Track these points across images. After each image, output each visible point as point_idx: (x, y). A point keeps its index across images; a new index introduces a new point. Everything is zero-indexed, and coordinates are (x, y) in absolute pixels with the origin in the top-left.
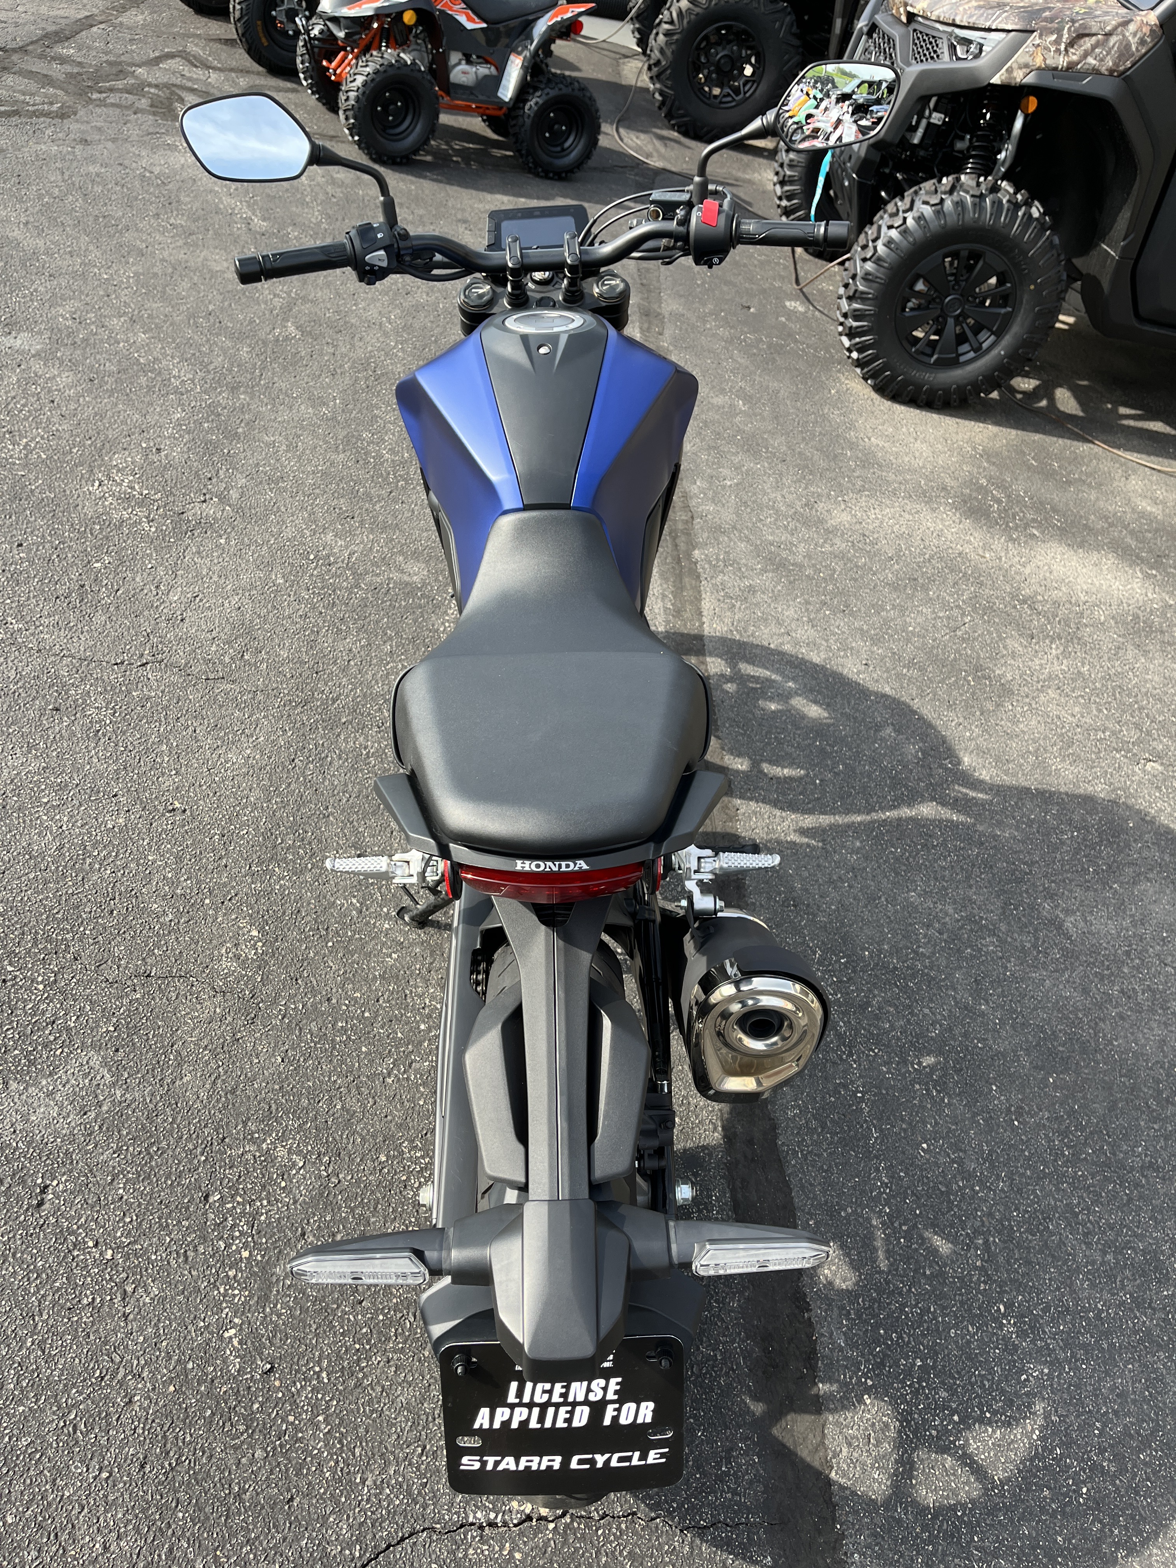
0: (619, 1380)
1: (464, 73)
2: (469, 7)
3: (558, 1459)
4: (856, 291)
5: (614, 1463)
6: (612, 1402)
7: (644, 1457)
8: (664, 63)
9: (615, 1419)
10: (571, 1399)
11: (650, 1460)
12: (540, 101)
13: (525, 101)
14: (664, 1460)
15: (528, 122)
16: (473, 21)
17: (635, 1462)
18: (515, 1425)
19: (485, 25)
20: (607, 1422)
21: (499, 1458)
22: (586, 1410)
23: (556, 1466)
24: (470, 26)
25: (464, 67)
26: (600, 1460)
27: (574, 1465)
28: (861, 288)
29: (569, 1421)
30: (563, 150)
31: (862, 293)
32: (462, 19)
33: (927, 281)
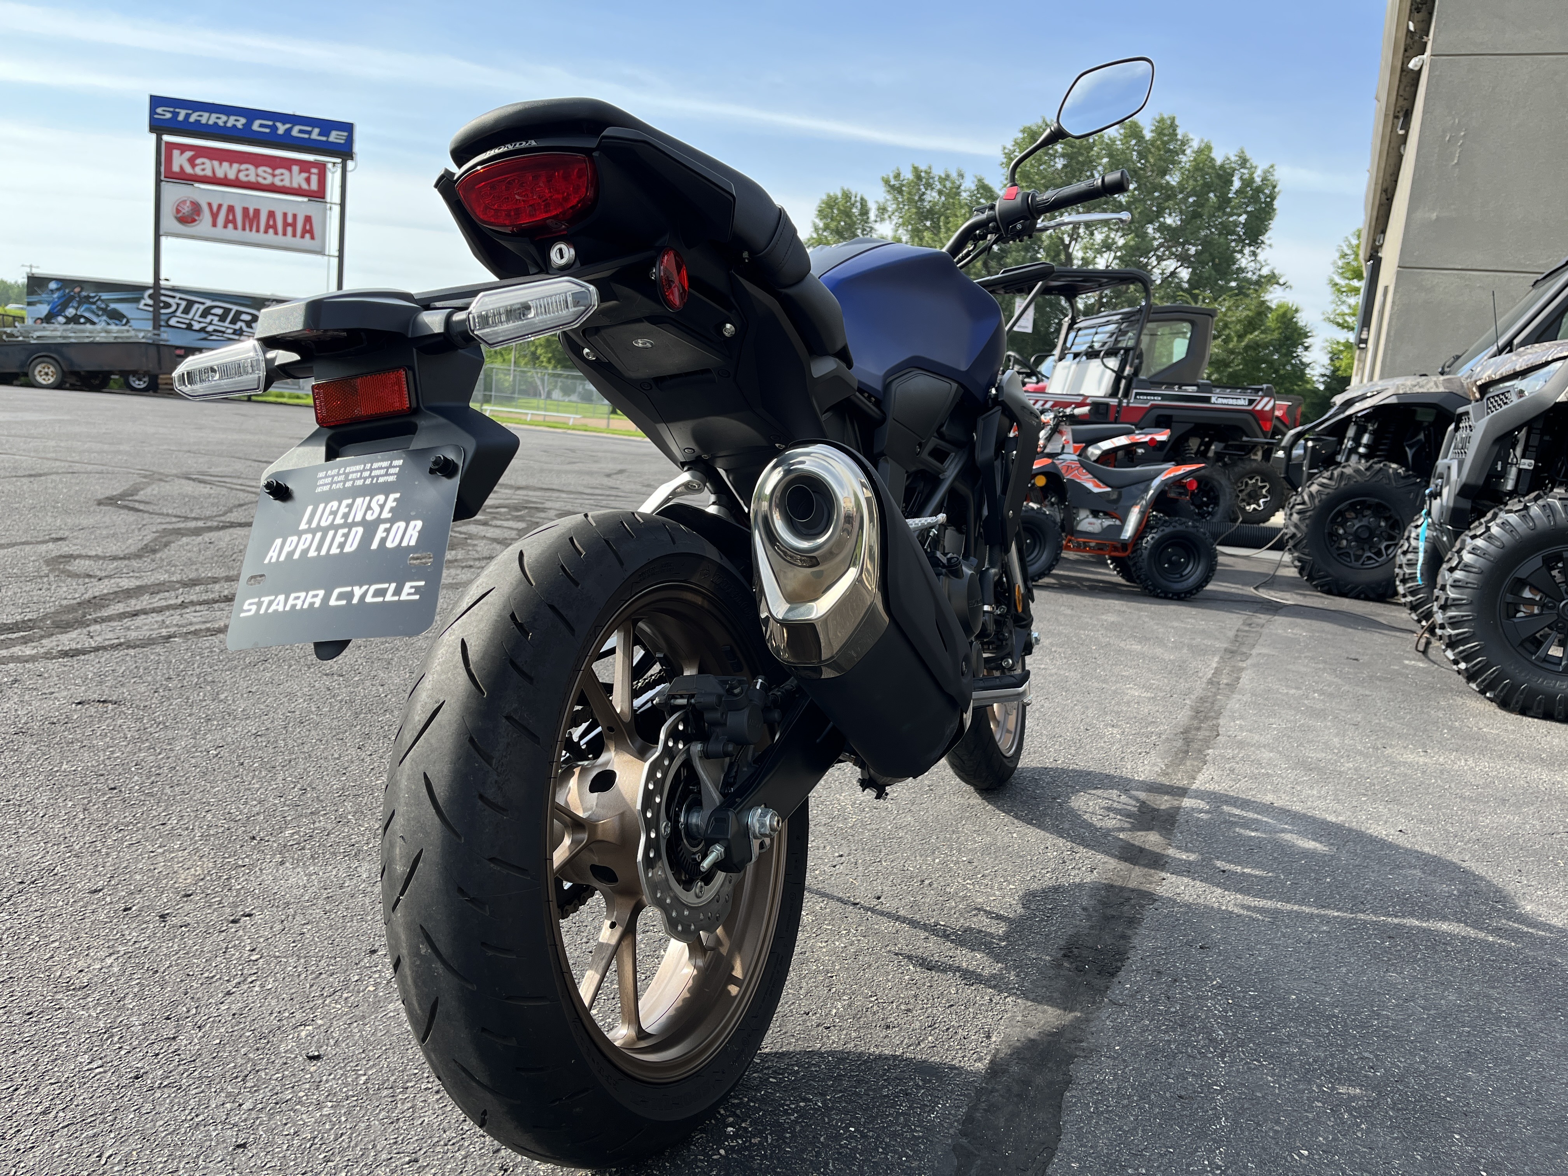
0: (398, 495)
1: (1090, 523)
2: (1095, 477)
3: (321, 593)
4: (1447, 599)
5: (369, 599)
6: (385, 521)
7: (398, 592)
8: (1299, 535)
9: (383, 540)
10: (350, 520)
11: (404, 597)
12: (1156, 536)
13: (1142, 538)
14: (417, 597)
15: (1146, 553)
16: (1098, 486)
17: (389, 597)
18: (296, 556)
19: (1109, 489)
20: (375, 546)
21: (273, 598)
22: (360, 530)
23: (318, 602)
24: (1096, 490)
25: (1091, 519)
26: (358, 591)
27: (333, 602)
28: (1452, 595)
29: (342, 546)
30: (1182, 576)
31: (1454, 600)
32: (1090, 485)
33: (1534, 588)
